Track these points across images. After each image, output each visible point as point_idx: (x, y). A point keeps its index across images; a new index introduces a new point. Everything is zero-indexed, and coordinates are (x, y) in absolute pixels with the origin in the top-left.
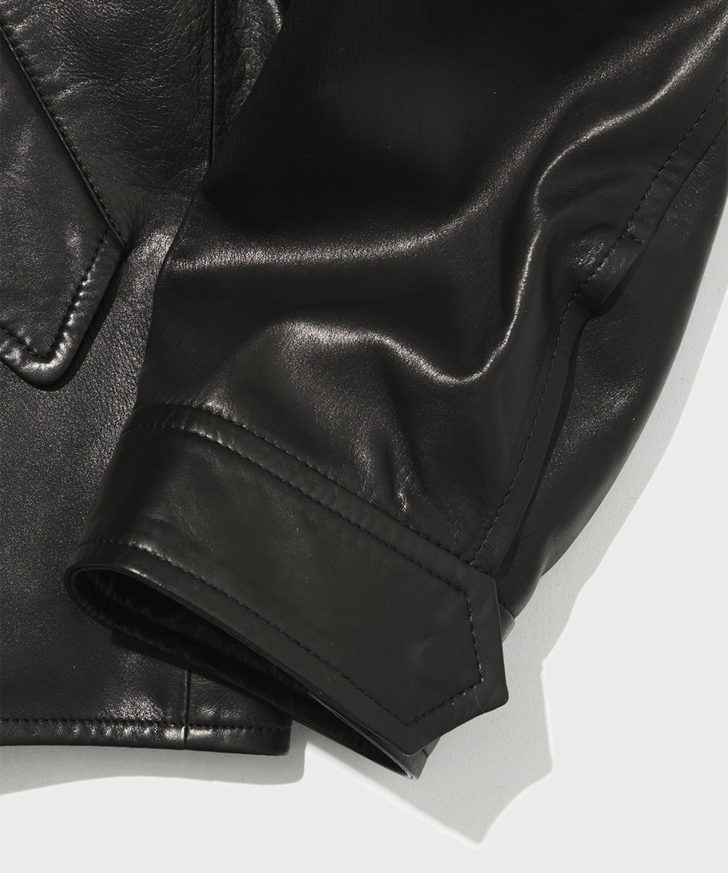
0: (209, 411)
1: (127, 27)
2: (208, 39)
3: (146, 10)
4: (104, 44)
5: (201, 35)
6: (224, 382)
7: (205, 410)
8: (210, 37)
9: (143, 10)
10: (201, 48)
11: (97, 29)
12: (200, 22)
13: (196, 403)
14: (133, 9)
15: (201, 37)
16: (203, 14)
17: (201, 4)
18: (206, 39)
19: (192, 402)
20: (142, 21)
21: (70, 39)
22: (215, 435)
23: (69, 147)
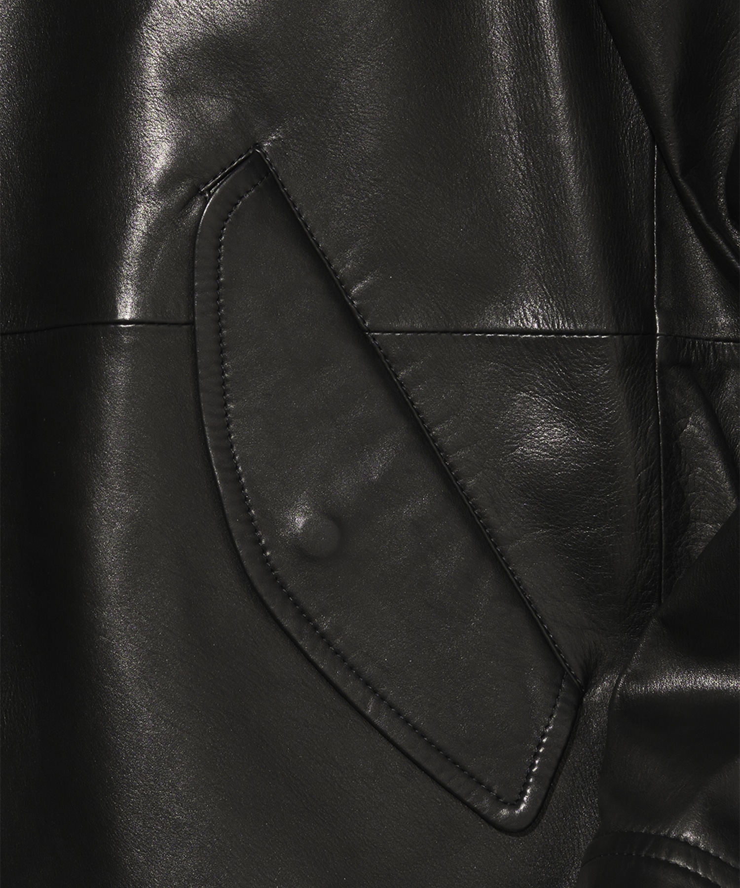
0: (686, 842)
1: (578, 479)
2: (656, 487)
3: (597, 463)
4: (556, 496)
5: (650, 485)
6: (700, 814)
7: (683, 840)
8: (658, 486)
9: (594, 463)
10: (650, 497)
11: (549, 482)
12: (649, 472)
13: (674, 834)
14: (584, 463)
15: (650, 486)
16: (651, 464)
17: (648, 455)
18: (654, 488)
19: (669, 832)
20: (593, 474)
21: (522, 491)
22: (696, 867)
23: (525, 595)
